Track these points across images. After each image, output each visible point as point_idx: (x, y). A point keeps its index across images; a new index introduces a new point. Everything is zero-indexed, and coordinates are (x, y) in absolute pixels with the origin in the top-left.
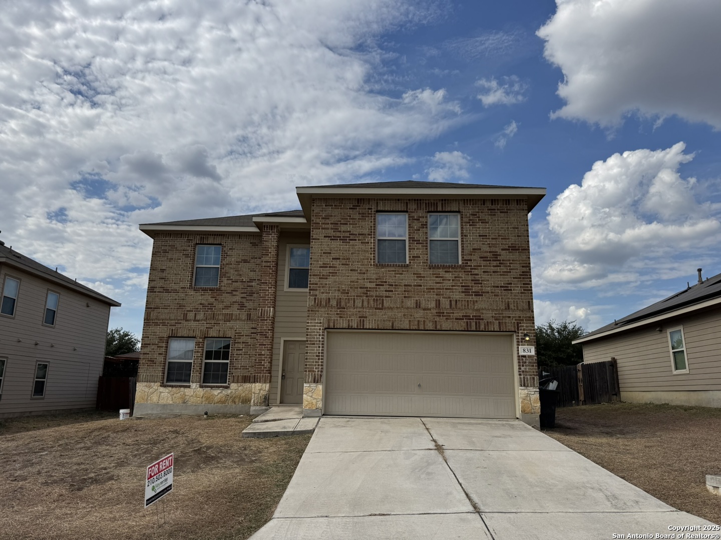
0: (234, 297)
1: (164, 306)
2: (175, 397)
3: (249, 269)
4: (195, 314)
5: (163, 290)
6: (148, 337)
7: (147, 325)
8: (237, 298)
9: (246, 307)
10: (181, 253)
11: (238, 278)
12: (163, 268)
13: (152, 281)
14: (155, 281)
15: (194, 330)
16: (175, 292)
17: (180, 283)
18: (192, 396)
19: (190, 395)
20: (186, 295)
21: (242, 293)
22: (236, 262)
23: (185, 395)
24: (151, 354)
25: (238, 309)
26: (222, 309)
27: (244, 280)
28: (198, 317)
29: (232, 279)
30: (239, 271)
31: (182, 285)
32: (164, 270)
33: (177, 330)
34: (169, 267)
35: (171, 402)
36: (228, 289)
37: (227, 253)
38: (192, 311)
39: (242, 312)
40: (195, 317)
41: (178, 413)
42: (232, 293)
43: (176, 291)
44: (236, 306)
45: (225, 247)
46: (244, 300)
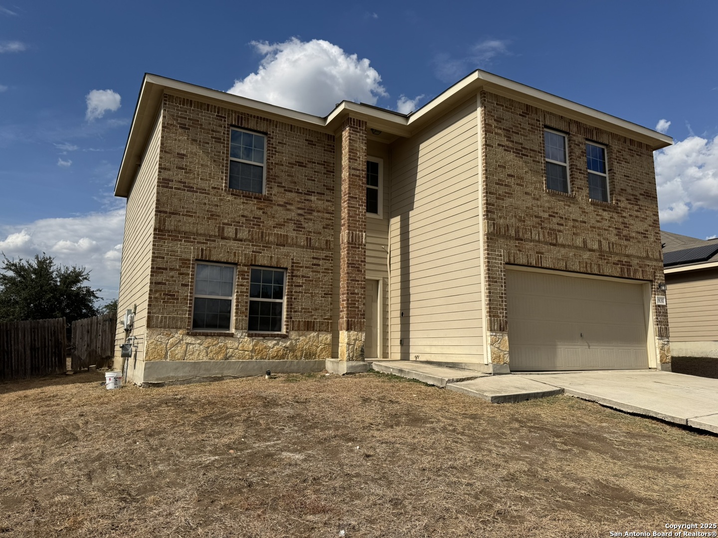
0: (288, 212)
1: (187, 212)
2: (211, 352)
3: (305, 176)
4: (236, 230)
5: (184, 186)
6: (163, 258)
7: (159, 238)
8: (293, 215)
9: (304, 228)
10: (208, 133)
11: (292, 186)
12: (183, 152)
13: (165, 169)
14: (169, 170)
15: (235, 253)
16: (203, 193)
17: (210, 181)
18: (237, 349)
19: (234, 347)
20: (221, 200)
21: (299, 208)
22: (289, 163)
23: (227, 348)
24: (169, 284)
25: (294, 230)
26: (274, 227)
27: (300, 191)
28: (240, 236)
29: (284, 187)
30: (292, 176)
31: (214, 183)
32: (184, 155)
33: (210, 251)
34: (192, 153)
35: (205, 359)
36: (279, 199)
37: (275, 148)
38: (231, 225)
39: (300, 234)
40: (236, 234)
41: (218, 373)
42: (286, 206)
43: (203, 191)
44: (291, 226)
45: (272, 138)
46: (302, 219)
